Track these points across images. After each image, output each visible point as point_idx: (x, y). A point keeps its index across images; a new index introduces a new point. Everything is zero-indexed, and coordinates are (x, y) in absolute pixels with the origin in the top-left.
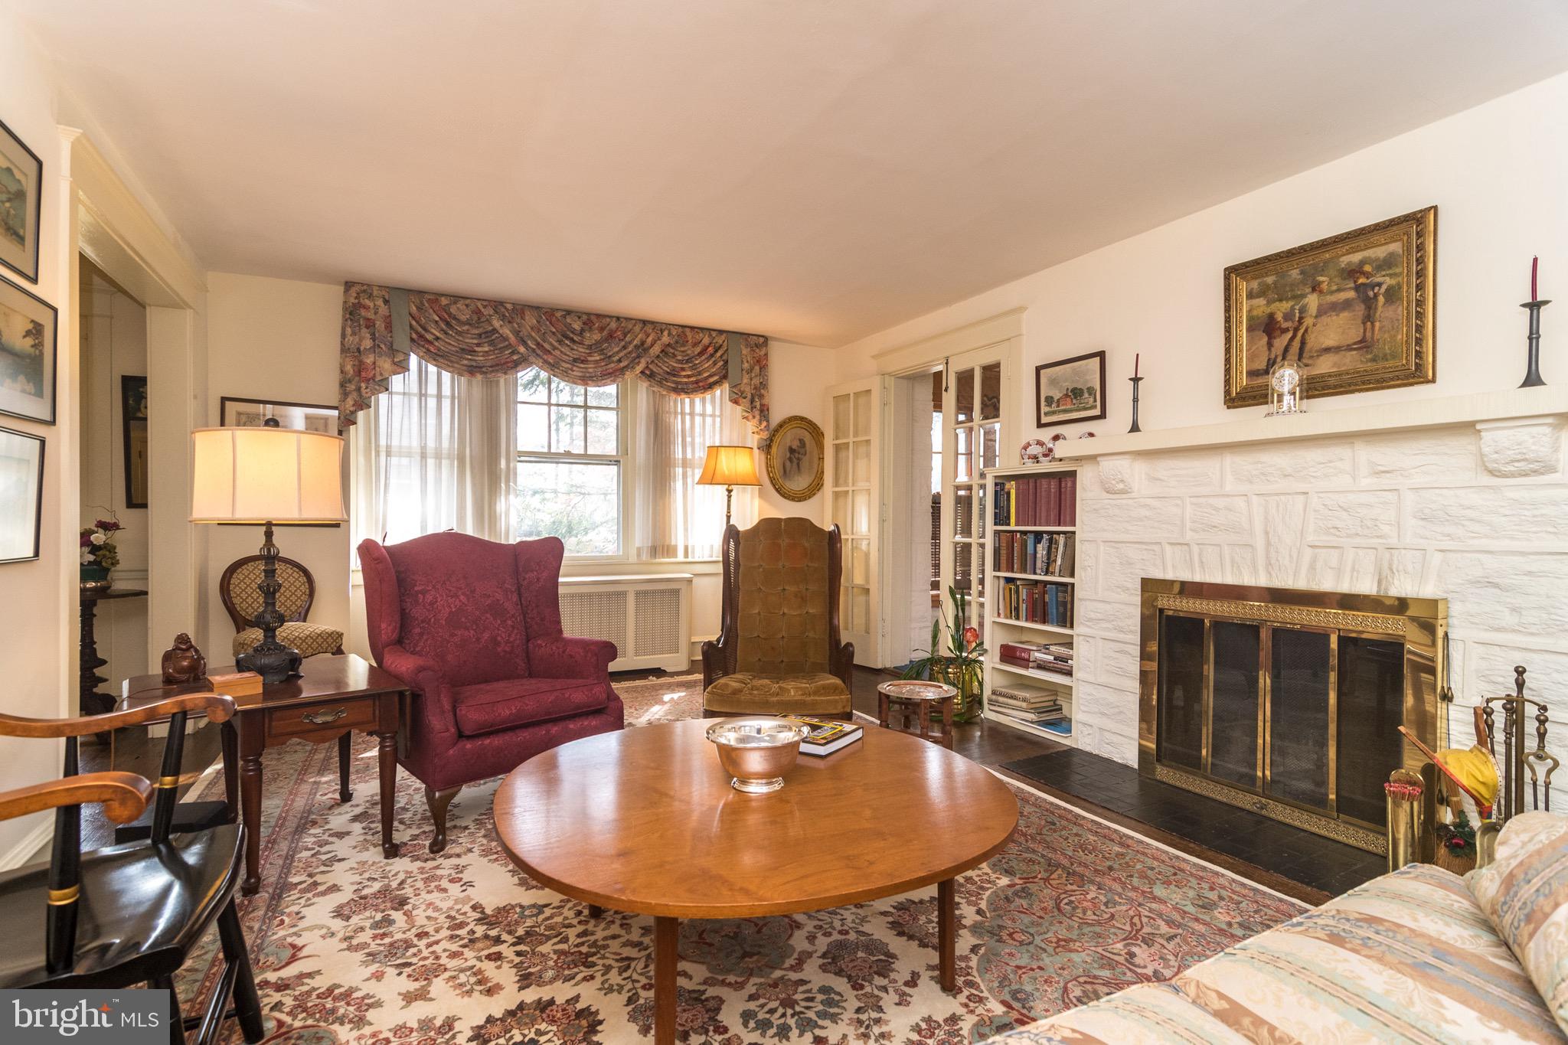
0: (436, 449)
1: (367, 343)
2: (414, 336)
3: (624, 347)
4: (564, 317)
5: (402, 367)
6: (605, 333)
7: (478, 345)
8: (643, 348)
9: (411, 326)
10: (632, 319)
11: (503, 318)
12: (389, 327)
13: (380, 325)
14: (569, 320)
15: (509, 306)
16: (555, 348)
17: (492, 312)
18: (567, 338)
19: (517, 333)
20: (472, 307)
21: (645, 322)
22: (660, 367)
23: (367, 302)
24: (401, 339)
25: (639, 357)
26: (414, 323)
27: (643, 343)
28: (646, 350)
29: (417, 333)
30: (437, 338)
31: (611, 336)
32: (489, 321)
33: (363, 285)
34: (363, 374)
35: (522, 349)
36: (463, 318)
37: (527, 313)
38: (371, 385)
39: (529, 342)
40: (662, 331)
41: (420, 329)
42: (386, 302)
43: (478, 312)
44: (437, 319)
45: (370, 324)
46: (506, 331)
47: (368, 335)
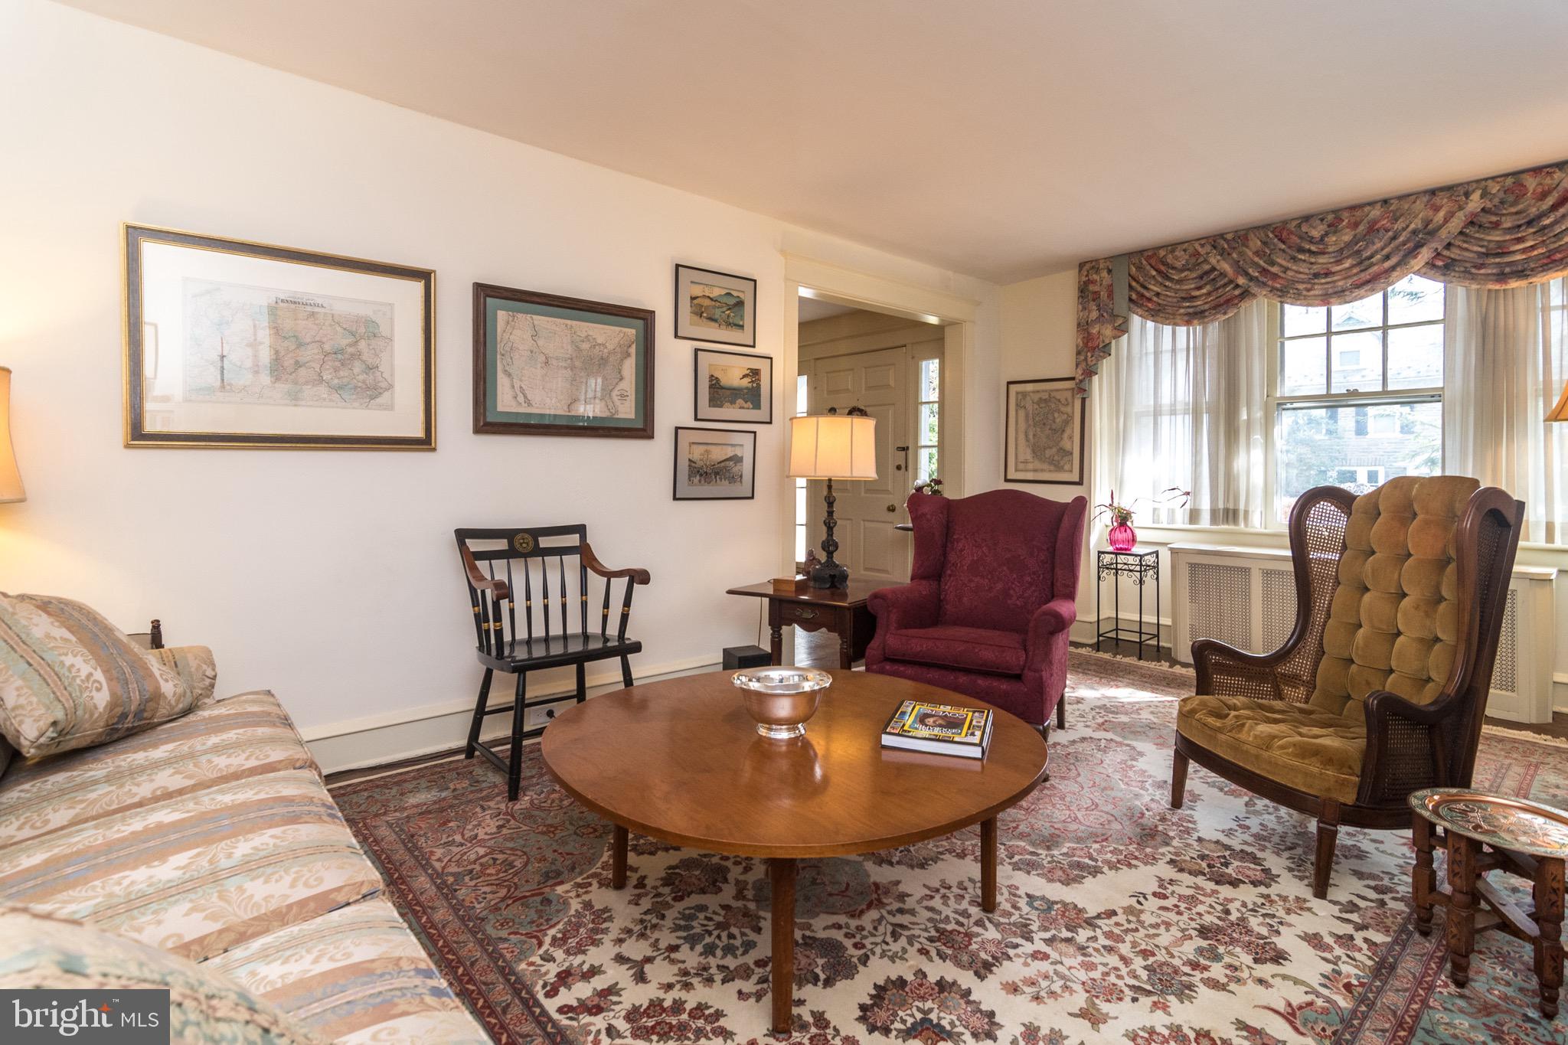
0: (1171, 405)
1: (1094, 315)
2: (1134, 296)
3: (1394, 238)
4: (1299, 226)
5: (1123, 329)
6: (1361, 228)
7: (1199, 288)
8: (1429, 231)
9: (1130, 286)
10: (1409, 195)
11: (1223, 253)
12: (1110, 295)
13: (1104, 294)
14: (1304, 228)
15: (1229, 237)
16: (1286, 269)
17: (1208, 248)
18: (1301, 250)
19: (1236, 264)
20: (1191, 250)
21: (1433, 192)
22: (1466, 250)
23: (1095, 277)
24: (1121, 303)
25: (1419, 246)
26: (1134, 284)
27: (1427, 222)
28: (1432, 233)
29: (1138, 293)
30: (1158, 294)
31: (1373, 229)
32: (1206, 261)
33: (1091, 261)
34: (1090, 344)
35: (1241, 281)
36: (1178, 265)
37: (1251, 236)
38: (1097, 353)
39: (1250, 271)
40: (1467, 195)
41: (1139, 289)
42: (1109, 271)
43: (1197, 254)
44: (1154, 273)
45: (1096, 296)
46: (1226, 267)
47: (1095, 308)
